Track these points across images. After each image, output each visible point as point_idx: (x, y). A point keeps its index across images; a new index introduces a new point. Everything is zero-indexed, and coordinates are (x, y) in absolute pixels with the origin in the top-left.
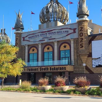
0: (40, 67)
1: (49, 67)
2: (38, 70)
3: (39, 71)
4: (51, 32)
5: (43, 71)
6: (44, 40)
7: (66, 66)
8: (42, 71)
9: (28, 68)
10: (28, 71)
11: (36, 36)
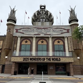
4: (47, 29)
11: (31, 30)
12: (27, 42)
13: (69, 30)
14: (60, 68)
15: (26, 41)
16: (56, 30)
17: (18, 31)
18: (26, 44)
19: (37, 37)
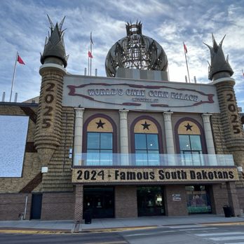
0: (158, 170)
1: (188, 171)
2: (153, 178)
3: (158, 180)
4: (158, 90)
5: (171, 179)
6: (139, 105)
7: (232, 170)
8: (166, 180)
9: (117, 172)
10: (119, 180)
11: (114, 90)
12: (104, 126)
13: (213, 95)
14: (197, 197)
15: (98, 122)
16: (181, 94)
17: (76, 93)
18: (100, 129)
19: (130, 112)
